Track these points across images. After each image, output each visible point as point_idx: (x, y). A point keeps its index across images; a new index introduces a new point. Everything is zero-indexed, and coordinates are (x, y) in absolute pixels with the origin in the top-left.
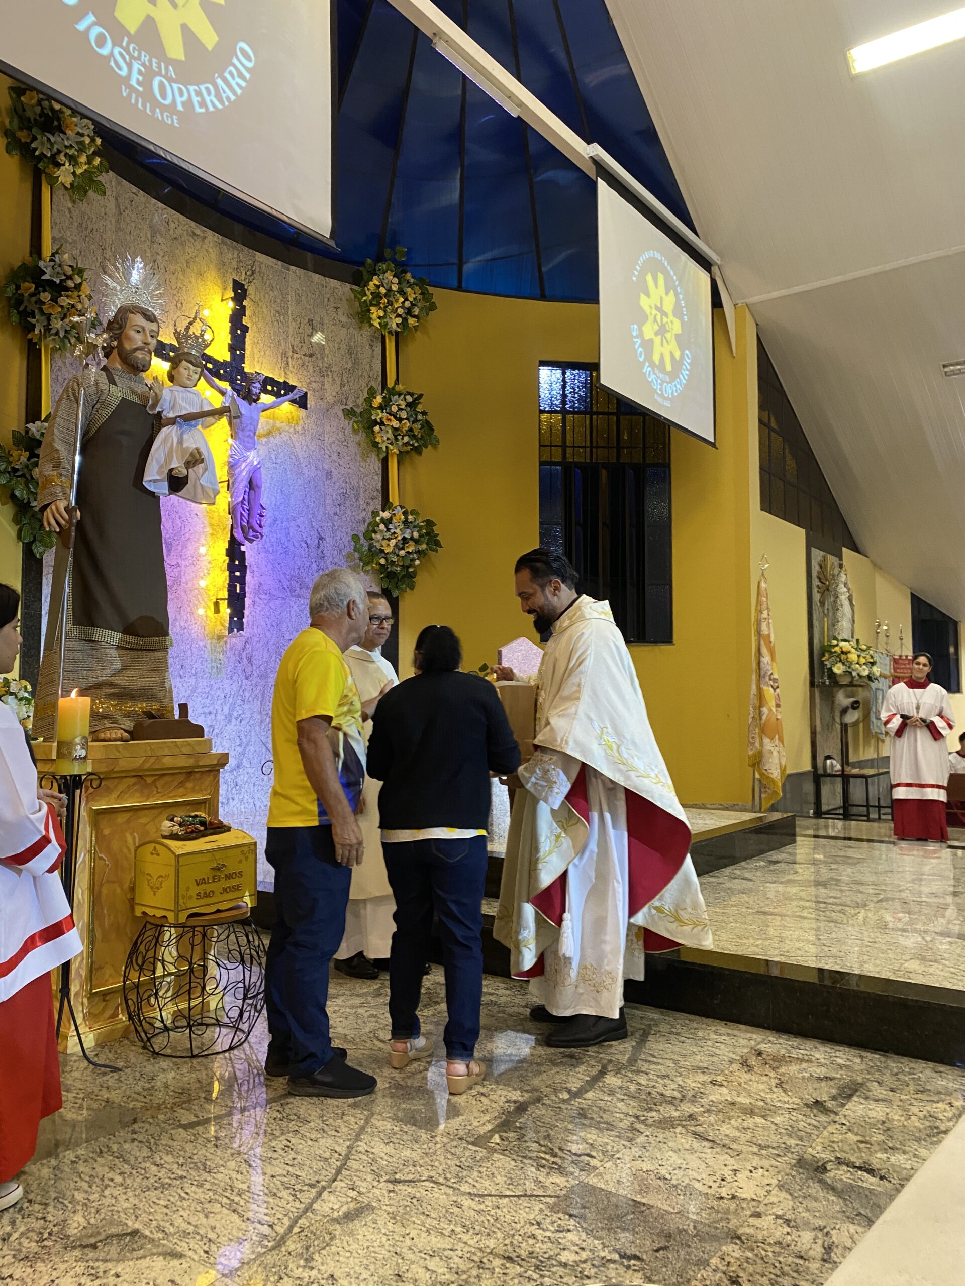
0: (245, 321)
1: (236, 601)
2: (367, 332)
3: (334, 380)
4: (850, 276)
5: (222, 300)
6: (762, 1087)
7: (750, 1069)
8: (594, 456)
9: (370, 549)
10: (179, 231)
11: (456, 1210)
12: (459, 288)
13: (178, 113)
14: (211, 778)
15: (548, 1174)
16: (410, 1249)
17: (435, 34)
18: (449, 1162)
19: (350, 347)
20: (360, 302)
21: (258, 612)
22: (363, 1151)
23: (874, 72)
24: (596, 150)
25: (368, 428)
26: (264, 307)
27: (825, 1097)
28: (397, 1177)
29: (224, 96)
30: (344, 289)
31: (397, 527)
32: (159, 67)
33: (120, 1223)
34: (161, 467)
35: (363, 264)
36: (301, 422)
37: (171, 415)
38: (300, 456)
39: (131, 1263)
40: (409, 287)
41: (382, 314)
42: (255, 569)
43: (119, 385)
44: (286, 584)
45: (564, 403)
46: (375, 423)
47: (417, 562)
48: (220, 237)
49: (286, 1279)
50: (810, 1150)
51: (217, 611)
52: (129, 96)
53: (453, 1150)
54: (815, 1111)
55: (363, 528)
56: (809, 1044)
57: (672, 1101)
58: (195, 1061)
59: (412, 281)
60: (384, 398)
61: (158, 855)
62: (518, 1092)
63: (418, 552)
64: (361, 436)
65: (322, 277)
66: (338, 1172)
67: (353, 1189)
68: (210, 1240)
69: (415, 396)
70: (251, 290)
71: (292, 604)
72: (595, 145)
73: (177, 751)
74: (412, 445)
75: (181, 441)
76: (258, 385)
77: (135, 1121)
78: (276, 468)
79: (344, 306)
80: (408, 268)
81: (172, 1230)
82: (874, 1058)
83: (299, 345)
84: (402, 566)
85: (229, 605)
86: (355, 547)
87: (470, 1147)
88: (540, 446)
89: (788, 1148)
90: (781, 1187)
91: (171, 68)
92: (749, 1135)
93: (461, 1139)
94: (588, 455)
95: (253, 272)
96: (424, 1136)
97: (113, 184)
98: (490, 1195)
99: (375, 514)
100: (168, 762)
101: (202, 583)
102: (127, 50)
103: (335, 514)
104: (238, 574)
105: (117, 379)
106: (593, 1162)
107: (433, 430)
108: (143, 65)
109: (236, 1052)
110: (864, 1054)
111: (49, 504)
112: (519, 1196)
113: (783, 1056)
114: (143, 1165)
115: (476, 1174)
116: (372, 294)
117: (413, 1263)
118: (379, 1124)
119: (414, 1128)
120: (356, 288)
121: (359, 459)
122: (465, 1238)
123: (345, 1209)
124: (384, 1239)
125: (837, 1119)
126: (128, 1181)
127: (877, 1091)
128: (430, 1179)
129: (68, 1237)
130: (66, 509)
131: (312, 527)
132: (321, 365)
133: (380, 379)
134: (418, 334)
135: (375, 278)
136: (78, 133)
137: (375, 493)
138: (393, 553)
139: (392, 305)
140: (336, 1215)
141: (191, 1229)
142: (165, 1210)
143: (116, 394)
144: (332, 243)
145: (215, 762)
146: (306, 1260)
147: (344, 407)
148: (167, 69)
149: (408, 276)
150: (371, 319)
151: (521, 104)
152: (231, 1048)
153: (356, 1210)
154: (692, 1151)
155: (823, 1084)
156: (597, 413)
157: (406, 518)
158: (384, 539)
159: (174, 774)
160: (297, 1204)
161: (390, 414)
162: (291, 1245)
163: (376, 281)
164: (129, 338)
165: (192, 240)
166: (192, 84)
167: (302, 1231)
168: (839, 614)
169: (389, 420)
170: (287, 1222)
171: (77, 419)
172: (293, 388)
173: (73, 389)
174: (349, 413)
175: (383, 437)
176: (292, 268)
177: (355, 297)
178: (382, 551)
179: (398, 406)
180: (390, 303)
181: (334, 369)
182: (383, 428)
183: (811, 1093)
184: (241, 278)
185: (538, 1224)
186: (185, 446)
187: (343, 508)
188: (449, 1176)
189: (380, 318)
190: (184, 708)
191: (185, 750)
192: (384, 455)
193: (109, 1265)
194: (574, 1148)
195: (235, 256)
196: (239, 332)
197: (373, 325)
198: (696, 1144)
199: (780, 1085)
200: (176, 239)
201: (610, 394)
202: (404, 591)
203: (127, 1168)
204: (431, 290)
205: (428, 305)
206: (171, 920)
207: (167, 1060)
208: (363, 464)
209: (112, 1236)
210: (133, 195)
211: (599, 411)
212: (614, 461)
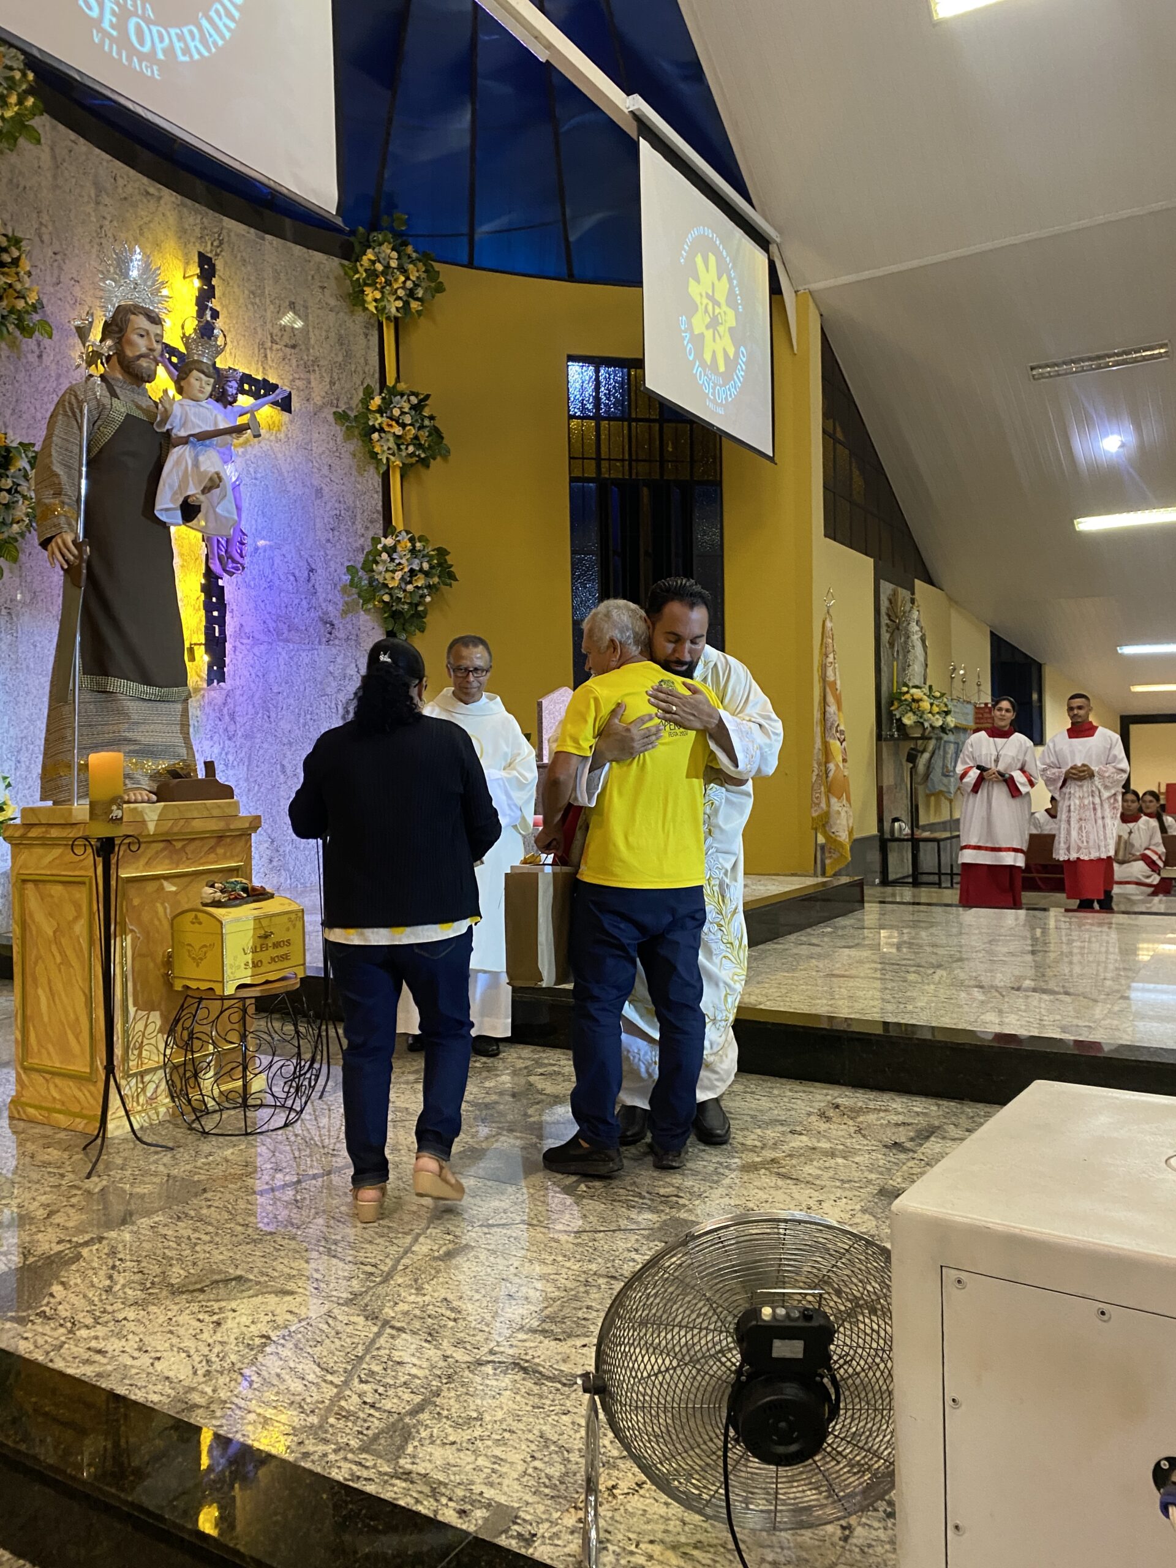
0: (215, 304)
1: (215, 646)
2: (360, 317)
3: (322, 377)
4: (928, 260)
5: (184, 277)
6: (840, 1133)
7: (828, 1119)
8: (634, 471)
9: (370, 584)
10: (129, 189)
11: (553, 1244)
12: (470, 265)
14: (242, 843)
15: (639, 1212)
16: (516, 1275)
18: (540, 1208)
19: (341, 336)
20: (351, 281)
21: (240, 658)
23: (959, 18)
24: (636, 103)
25: (365, 436)
26: (235, 286)
27: (903, 1139)
28: (490, 1222)
30: (331, 264)
31: (403, 557)
33: (220, 1272)
34: (175, 493)
36: (284, 429)
37: (183, 433)
38: (284, 470)
39: (245, 1301)
40: (411, 262)
41: (378, 295)
42: (235, 608)
43: (121, 397)
44: (271, 625)
45: (597, 407)
46: (374, 429)
47: (428, 599)
48: (179, 197)
49: (401, 1304)
50: (891, 1182)
53: (541, 1199)
54: (894, 1151)
55: (361, 558)
56: (886, 1096)
57: (753, 1149)
58: (250, 1138)
59: (414, 255)
60: (383, 399)
61: (200, 923)
63: (429, 587)
64: (355, 445)
65: (305, 250)
67: (448, 1234)
68: (317, 1280)
69: (421, 397)
70: (219, 264)
71: (280, 650)
72: (637, 97)
73: (206, 814)
74: (419, 456)
75: (196, 464)
76: (234, 384)
77: (205, 1190)
78: (255, 485)
79: (332, 284)
80: (410, 239)
81: (276, 1274)
82: (950, 1105)
83: (279, 334)
84: (410, 604)
85: (207, 652)
86: (352, 580)
87: (558, 1195)
88: (571, 458)
89: (869, 1181)
90: (864, 1211)
92: (831, 1173)
93: (548, 1189)
94: (627, 472)
95: (221, 243)
96: (509, 1189)
97: (47, 128)
98: (585, 1231)
99: (376, 540)
100: (198, 825)
103: (328, 541)
104: (215, 614)
105: (118, 391)
106: (681, 1201)
107: (442, 438)
109: (290, 1129)
110: (940, 1102)
111: (53, 537)
112: (614, 1231)
113: (861, 1108)
114: (228, 1226)
115: (568, 1216)
116: (366, 270)
117: (521, 1285)
119: (498, 1183)
120: (346, 263)
121: (354, 473)
122: (568, 1264)
123: (444, 1249)
124: (489, 1270)
125: (915, 1156)
126: (217, 1239)
127: (952, 1131)
128: (524, 1222)
129: (172, 1285)
130: (74, 542)
131: (301, 557)
132: (306, 358)
133: (377, 375)
134: (422, 322)
135: (369, 251)
136: (6, 67)
137: (375, 516)
138: (399, 587)
139: (390, 285)
140: (436, 1254)
141: (295, 1272)
142: (264, 1260)
143: (120, 408)
144: (339, 221)
145: (247, 825)
146: (417, 1289)
147: (334, 409)
149: (410, 249)
150: (364, 301)
151: (549, 46)
152: (286, 1125)
153: (456, 1249)
154: (777, 1188)
155: (901, 1129)
156: (637, 420)
157: (414, 546)
158: (387, 571)
159: (202, 839)
160: (395, 1248)
161: (391, 418)
162: (399, 1279)
163: (370, 255)
164: (131, 343)
165: (145, 200)
167: (407, 1268)
168: (911, 657)
169: (390, 426)
170: (390, 1262)
171: (81, 439)
172: (275, 387)
174: (341, 417)
175: (383, 446)
176: (268, 237)
177: (346, 274)
178: (386, 586)
179: (400, 408)
180: (388, 283)
181: (322, 363)
182: (383, 435)
183: (890, 1136)
184: (208, 250)
185: (637, 1250)
186: (202, 469)
187: (336, 533)
188: (542, 1219)
189: (376, 300)
190: (209, 766)
191: (216, 813)
192: (385, 468)
193: (223, 1304)
194: (662, 1191)
195: (198, 221)
197: (367, 309)
198: (780, 1182)
199: (859, 1131)
200: (125, 199)
202: (413, 634)
203: (210, 1229)
204: (437, 266)
205: (433, 285)
206: (218, 992)
207: (221, 1139)
208: (360, 479)
209: (217, 1282)
210: (70, 144)
211: (639, 416)
212: (657, 477)
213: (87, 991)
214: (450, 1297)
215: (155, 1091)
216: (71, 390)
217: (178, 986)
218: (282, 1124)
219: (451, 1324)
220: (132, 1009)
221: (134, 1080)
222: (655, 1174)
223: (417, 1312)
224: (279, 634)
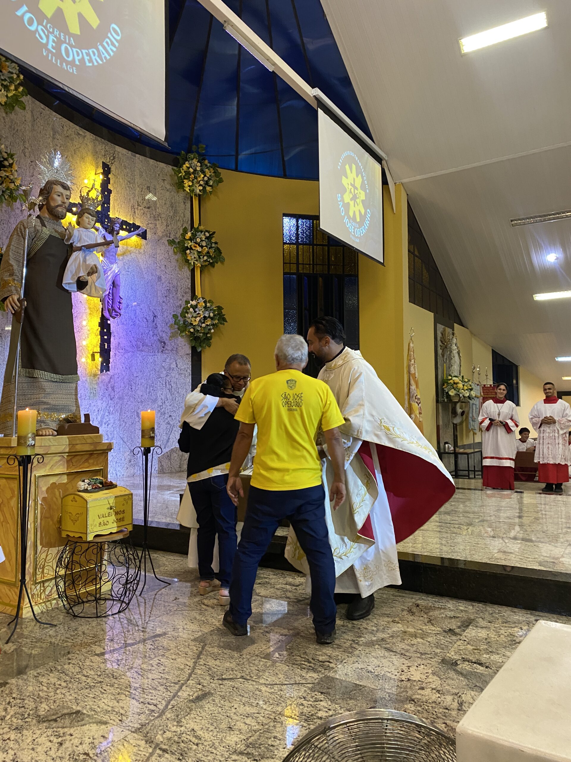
0: (110, 187)
1: (105, 353)
2: (182, 194)
3: (162, 223)
4: (460, 168)
5: (96, 174)
6: (420, 622)
7: (413, 614)
8: (315, 270)
9: (184, 323)
10: (70, 132)
11: (258, 692)
12: (236, 170)
13: (76, 66)
14: (103, 457)
15: (307, 672)
16: (235, 714)
17: (225, 21)
18: (252, 668)
19: (172, 203)
20: (178, 177)
21: (118, 360)
22: (202, 664)
23: (474, 52)
24: (317, 92)
25: (183, 251)
26: (121, 178)
27: (454, 627)
28: (224, 677)
29: (103, 56)
30: (168, 169)
31: (200, 311)
32: (65, 38)
33: (68, 708)
34: (73, 275)
35: (179, 154)
36: (143, 247)
37: (79, 245)
38: (142, 267)
39: (79, 728)
40: (207, 168)
41: (191, 184)
42: (116, 335)
43: (48, 227)
44: (134, 343)
45: (297, 238)
46: (187, 248)
47: (212, 331)
48: (94, 136)
49: (167, 732)
50: (448, 654)
51: (93, 359)
52: (47, 55)
53: (253, 662)
54: (449, 634)
55: (180, 310)
56: (444, 600)
57: (372, 632)
58: (99, 619)
60: (192, 233)
61: (76, 501)
62: (287, 630)
63: (213, 325)
64: (179, 256)
65: (155, 162)
66: (190, 675)
67: (199, 684)
68: (122, 714)
69: (211, 233)
70: (113, 168)
71: (138, 355)
72: (317, 89)
73: (84, 442)
74: (209, 262)
75: (85, 260)
76: (118, 225)
77: (69, 653)
78: (128, 274)
79: (168, 178)
80: (206, 157)
81: (99, 710)
82: (480, 606)
83: (142, 202)
84: (204, 333)
85: (101, 356)
86: (175, 321)
87: (262, 660)
88: (284, 263)
89: (436, 654)
90: (434, 674)
91: (72, 39)
92: (415, 649)
93: (257, 656)
94: (311, 270)
95: (114, 158)
96: (236, 655)
97: (30, 102)
98: (276, 684)
99: (187, 302)
100: (79, 448)
101: (84, 343)
102: (46, 27)
103: (164, 302)
104: (106, 337)
105: (46, 223)
106: (331, 665)
107: (221, 253)
108: (56, 37)
109: (122, 614)
110: (474, 604)
111: (8, 297)
112: (292, 684)
113: (431, 606)
114: (77, 676)
115: (267, 674)
116: (185, 172)
117: (237, 721)
118: (210, 649)
119: (230, 651)
120: (175, 168)
121: (177, 269)
122: (265, 707)
123: (196, 694)
124: (220, 709)
125: (461, 638)
126: (70, 685)
127: (482, 623)
128: (242, 677)
129: (39, 716)
130: (18, 300)
131: (150, 310)
132: (154, 213)
133: (189, 222)
134: (212, 196)
135: (187, 162)
136: (10, 72)
137: (187, 290)
138: (198, 325)
139: (197, 179)
140: (191, 698)
141: (110, 709)
142: (94, 700)
143: (46, 232)
144: (166, 144)
145: (105, 448)
146: (178, 722)
147: (168, 239)
148: (69, 40)
149: (206, 162)
150: (184, 187)
151: (274, 64)
152: (119, 612)
153: (203, 695)
154: (384, 657)
155: (453, 620)
156: (317, 245)
157: (206, 305)
158: (192, 317)
159: (82, 455)
160: (169, 693)
161: (196, 243)
162: (168, 715)
163: (187, 164)
164: (53, 199)
165: (77, 137)
166: (84, 49)
167: (173, 707)
168: (452, 361)
169: (196, 247)
170: (164, 703)
171: (24, 247)
172: (139, 227)
173: (20, 229)
174: (171, 242)
175: (191, 256)
176: (137, 155)
177: (175, 173)
178: (192, 324)
179: (200, 238)
180: (195, 178)
181: (162, 216)
182: (192, 251)
183: (447, 625)
184: (107, 161)
185: (304, 698)
186: (87, 263)
187: (168, 298)
188: (252, 675)
189: (189, 186)
190: (87, 416)
191: (88, 441)
192: (192, 267)
193: (66, 730)
194: (321, 658)
195: (103, 148)
196: (106, 193)
197: (185, 190)
198: (387, 654)
199: (430, 621)
200: (68, 136)
201: (324, 233)
202: (205, 348)
203: (68, 678)
204: (220, 170)
205: (218, 179)
206: (84, 539)
207: (83, 620)
208: (180, 272)
209: (65, 714)
210: (41, 110)
211: (318, 243)
212: (327, 272)
213: (16, 537)
214: (196, 728)
215: (51, 592)
216: (22, 223)
217: (64, 535)
218: (117, 611)
219: (195, 747)
220: (39, 547)
221: (39, 586)
222: (317, 647)
223: (176, 738)
224: (138, 347)
